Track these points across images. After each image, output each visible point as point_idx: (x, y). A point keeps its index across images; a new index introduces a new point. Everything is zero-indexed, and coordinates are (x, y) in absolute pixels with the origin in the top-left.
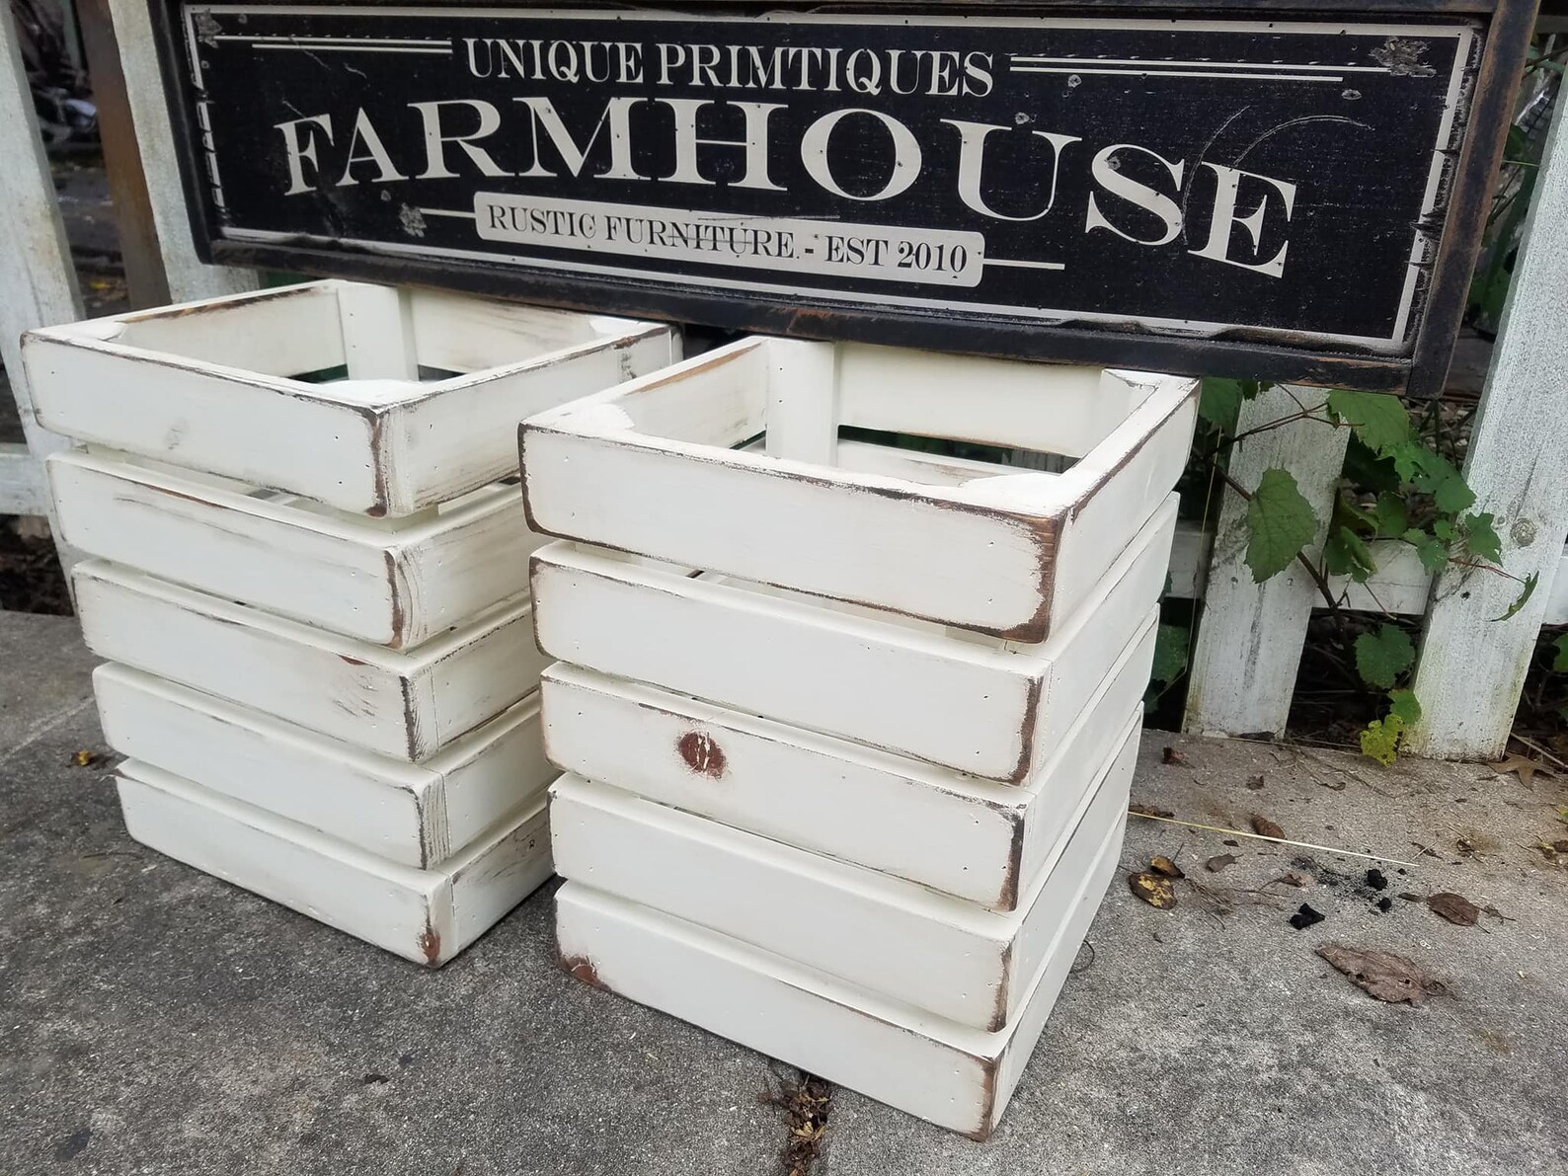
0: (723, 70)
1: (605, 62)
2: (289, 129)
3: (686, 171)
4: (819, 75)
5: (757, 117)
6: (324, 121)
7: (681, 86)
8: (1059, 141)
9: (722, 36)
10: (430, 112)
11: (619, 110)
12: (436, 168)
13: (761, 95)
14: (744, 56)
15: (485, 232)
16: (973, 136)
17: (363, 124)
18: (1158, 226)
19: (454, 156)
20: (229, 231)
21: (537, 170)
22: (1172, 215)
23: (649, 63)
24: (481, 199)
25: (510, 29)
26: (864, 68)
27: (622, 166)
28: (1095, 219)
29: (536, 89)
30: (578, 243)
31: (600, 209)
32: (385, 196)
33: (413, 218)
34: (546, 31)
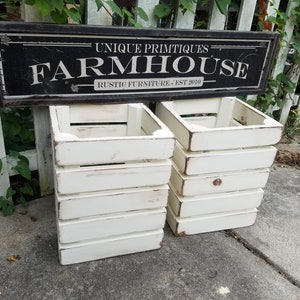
0: (159, 50)
1: (132, 49)
2: (34, 68)
3: (149, 70)
4: (178, 50)
5: (165, 59)
6: (48, 65)
7: (149, 53)
8: (217, 60)
9: (159, 42)
10: (83, 61)
11: (134, 59)
12: (84, 74)
13: (166, 54)
14: (163, 47)
15: (96, 89)
16: (204, 59)
17: (61, 65)
18: (230, 72)
19: (89, 71)
20: (6, 97)
21: (112, 73)
22: (232, 70)
23: (143, 48)
24: (96, 81)
25: (109, 41)
26: (186, 49)
27: (134, 71)
28: (221, 72)
29: (114, 55)
30: (121, 88)
31: (127, 80)
32: (67, 83)
33: (75, 88)
34: (118, 41)
